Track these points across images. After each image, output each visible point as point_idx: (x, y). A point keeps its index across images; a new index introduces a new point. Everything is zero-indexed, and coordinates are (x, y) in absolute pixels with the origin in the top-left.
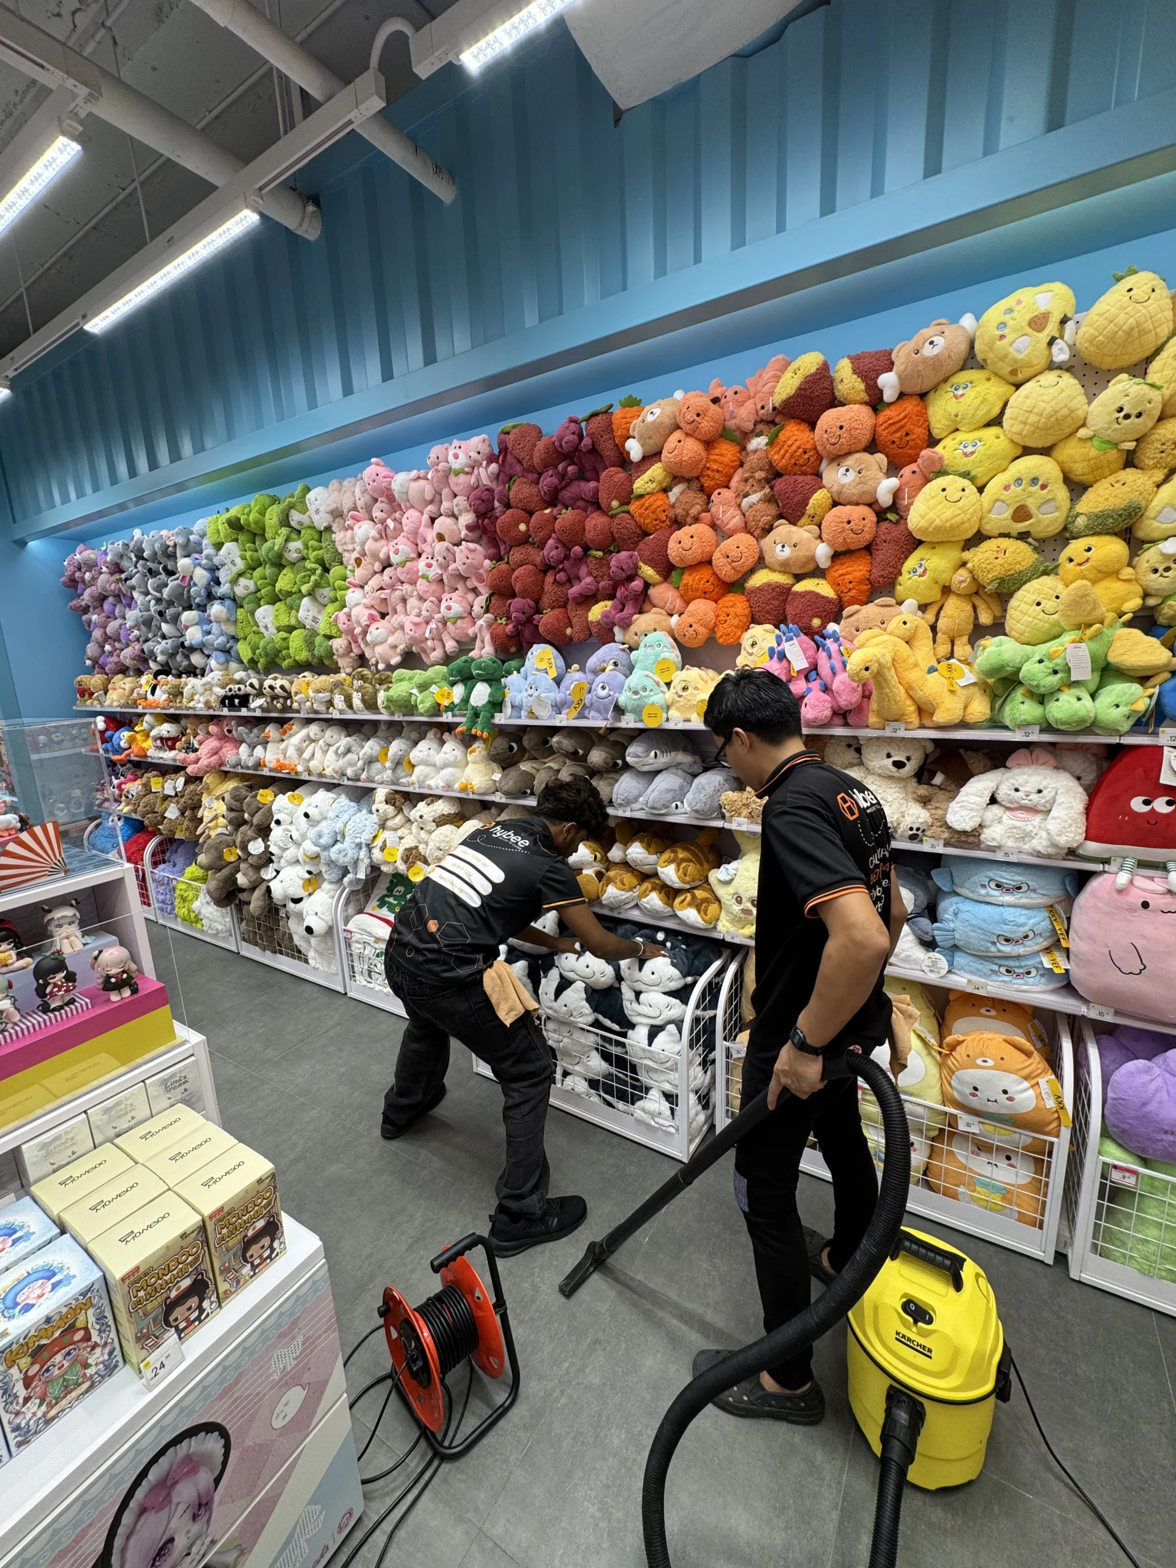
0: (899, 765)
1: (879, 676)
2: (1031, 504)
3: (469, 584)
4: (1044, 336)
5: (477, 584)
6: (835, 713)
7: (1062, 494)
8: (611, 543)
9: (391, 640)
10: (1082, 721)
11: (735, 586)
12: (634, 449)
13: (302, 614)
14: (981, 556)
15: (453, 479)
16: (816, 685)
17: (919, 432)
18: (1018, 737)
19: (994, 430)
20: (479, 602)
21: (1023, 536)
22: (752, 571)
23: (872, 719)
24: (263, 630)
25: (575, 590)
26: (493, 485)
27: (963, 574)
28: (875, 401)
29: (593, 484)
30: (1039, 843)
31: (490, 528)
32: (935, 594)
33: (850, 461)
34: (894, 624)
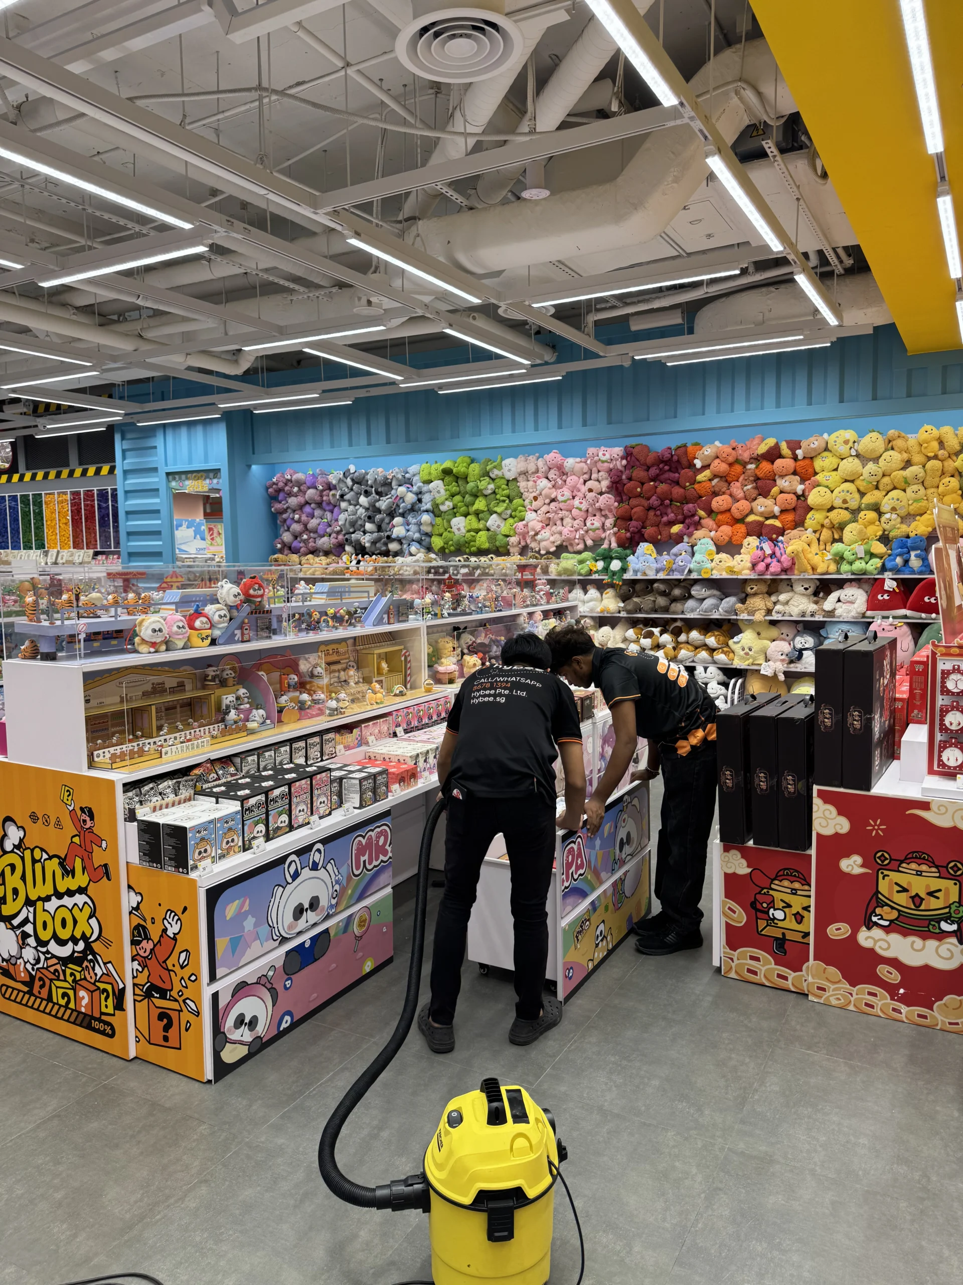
0: (806, 589)
1: (797, 555)
2: (848, 499)
3: (603, 513)
4: (848, 447)
5: (607, 513)
6: (782, 570)
7: (857, 496)
8: (685, 500)
9: (552, 539)
10: (861, 570)
11: (741, 520)
12: (698, 463)
13: (489, 523)
14: (833, 515)
15: (600, 465)
16: (775, 560)
17: (811, 470)
18: (844, 576)
19: (835, 473)
20: (609, 522)
21: (847, 509)
22: (747, 515)
23: (796, 572)
24: (454, 529)
25: (665, 519)
26: (623, 469)
27: (827, 521)
28: (795, 458)
29: (677, 475)
30: (853, 614)
31: (620, 489)
32: (819, 527)
33: (787, 478)
34: (804, 538)
